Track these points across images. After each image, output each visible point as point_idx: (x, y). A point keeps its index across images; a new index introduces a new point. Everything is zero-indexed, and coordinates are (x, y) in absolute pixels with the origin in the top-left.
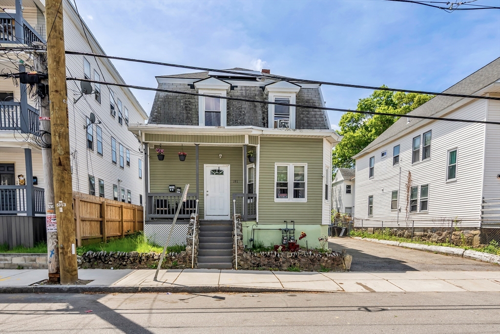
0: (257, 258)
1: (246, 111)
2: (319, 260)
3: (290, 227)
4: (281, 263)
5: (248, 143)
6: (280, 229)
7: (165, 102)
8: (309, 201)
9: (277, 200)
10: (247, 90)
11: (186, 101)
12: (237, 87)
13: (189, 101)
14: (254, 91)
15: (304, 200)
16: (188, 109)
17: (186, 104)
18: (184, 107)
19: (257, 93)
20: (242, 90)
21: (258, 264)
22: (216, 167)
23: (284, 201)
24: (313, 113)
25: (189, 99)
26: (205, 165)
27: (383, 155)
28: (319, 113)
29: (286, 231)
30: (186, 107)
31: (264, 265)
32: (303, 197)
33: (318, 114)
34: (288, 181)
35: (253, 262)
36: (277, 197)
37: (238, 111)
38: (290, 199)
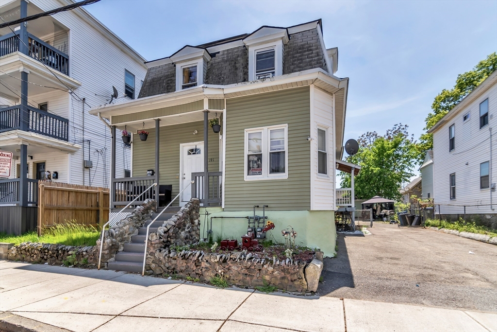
0: (172, 259)
1: (225, 77)
2: (260, 270)
3: (259, 213)
4: (204, 270)
5: (207, 109)
6: (247, 218)
7: (150, 85)
8: (291, 176)
9: (248, 178)
10: (229, 53)
11: (168, 80)
12: (219, 53)
13: (171, 80)
14: (237, 52)
15: (283, 176)
16: (169, 88)
17: (168, 83)
18: (166, 86)
19: (240, 53)
20: (223, 54)
21: (174, 269)
22: (193, 145)
23: (257, 179)
24: (308, 60)
25: (171, 77)
26: (181, 145)
27: (465, 118)
28: (316, 58)
29: (257, 219)
30: (168, 86)
31: (182, 272)
32: (284, 171)
33: (314, 60)
34: (262, 152)
35: (167, 265)
36: (248, 174)
37: (217, 78)
38: (266, 175)
